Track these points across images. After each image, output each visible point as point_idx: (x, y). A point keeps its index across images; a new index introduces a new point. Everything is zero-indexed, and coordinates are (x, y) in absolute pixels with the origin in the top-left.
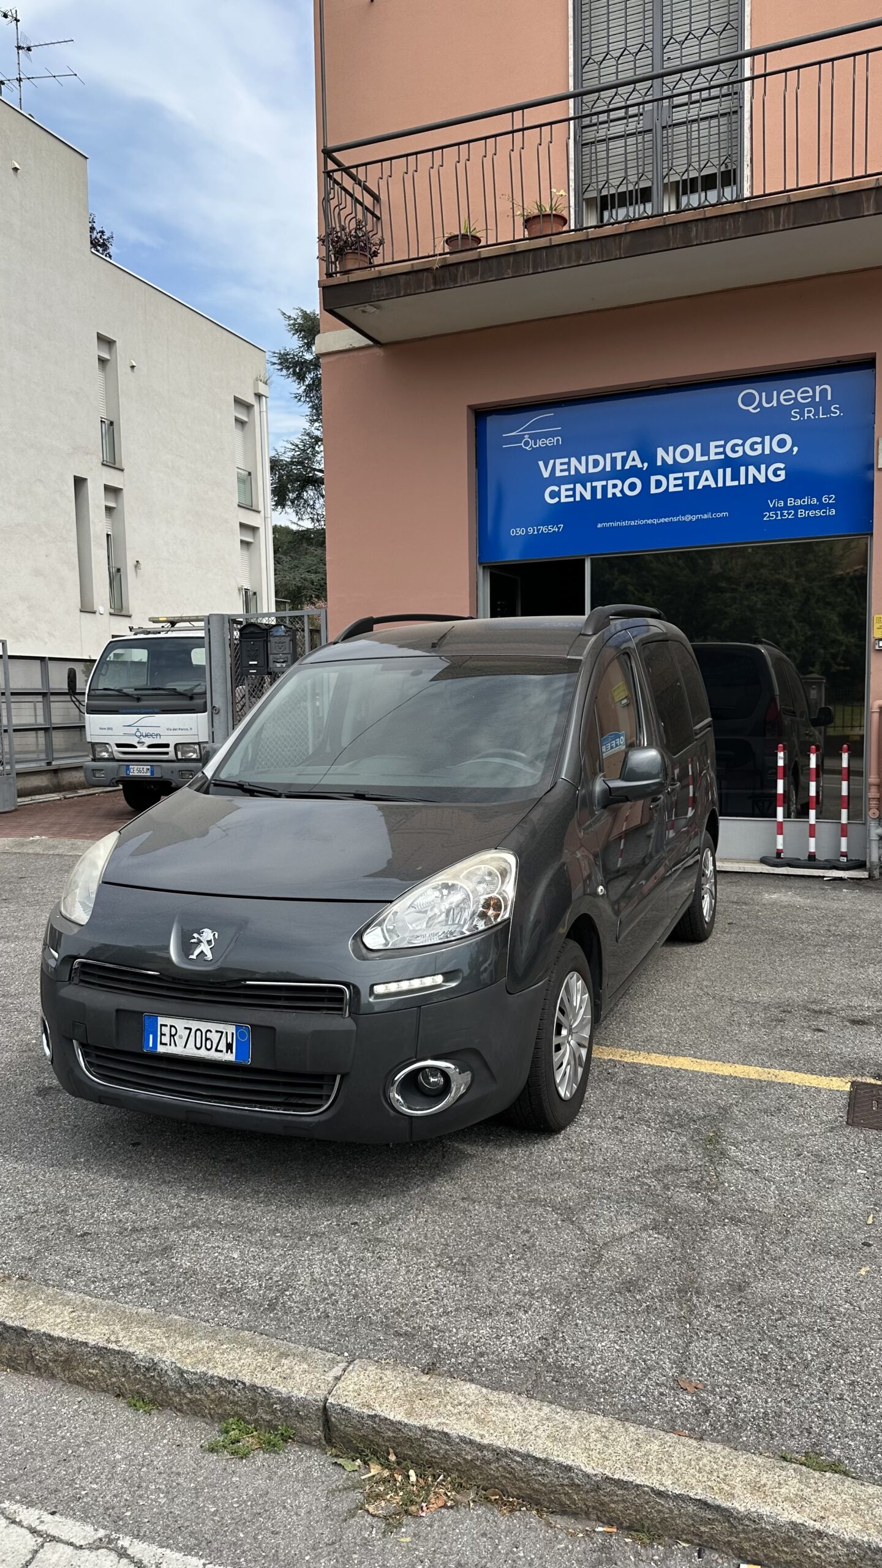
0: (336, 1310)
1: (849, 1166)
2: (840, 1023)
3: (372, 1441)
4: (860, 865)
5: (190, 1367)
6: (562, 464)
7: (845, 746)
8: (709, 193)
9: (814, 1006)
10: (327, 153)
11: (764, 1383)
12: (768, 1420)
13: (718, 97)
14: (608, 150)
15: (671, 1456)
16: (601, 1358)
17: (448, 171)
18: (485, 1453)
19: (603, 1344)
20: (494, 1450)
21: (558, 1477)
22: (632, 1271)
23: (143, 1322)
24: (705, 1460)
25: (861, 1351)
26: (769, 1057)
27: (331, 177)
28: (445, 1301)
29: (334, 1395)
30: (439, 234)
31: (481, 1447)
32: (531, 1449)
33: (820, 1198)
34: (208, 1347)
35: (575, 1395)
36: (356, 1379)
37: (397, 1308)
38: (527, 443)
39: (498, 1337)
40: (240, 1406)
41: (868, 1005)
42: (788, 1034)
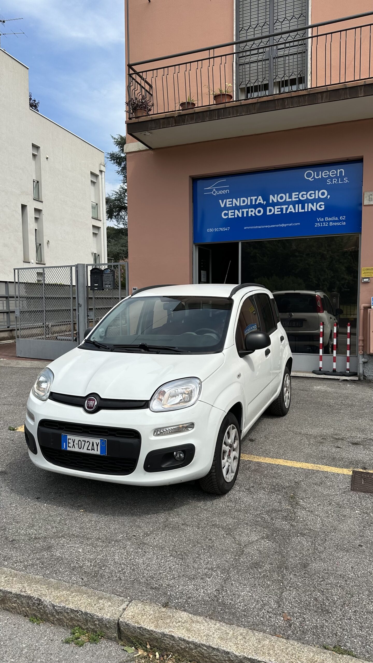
0: (124, 576)
1: (352, 509)
2: (347, 444)
3: (139, 639)
4: (355, 374)
5: (58, 604)
6: (229, 201)
7: (349, 323)
8: (293, 86)
9: (336, 437)
10: (130, 66)
11: (316, 611)
12: (318, 629)
13: (297, 46)
14: (250, 67)
15: (274, 647)
16: (243, 600)
17: (181, 75)
18: (190, 645)
19: (244, 593)
20: (194, 644)
21: (223, 657)
22: (257, 558)
23: (37, 582)
24: (290, 649)
25: (359, 596)
26: (317, 459)
27: (131, 77)
28: (174, 572)
29: (122, 618)
30: (177, 101)
31: (188, 642)
32: (211, 643)
33: (340, 524)
34: (66, 594)
35: (231, 618)
36: (133, 610)
37: (152, 576)
38: (214, 192)
39: (197, 590)
40: (80, 622)
41: (359, 436)
42: (325, 449)
